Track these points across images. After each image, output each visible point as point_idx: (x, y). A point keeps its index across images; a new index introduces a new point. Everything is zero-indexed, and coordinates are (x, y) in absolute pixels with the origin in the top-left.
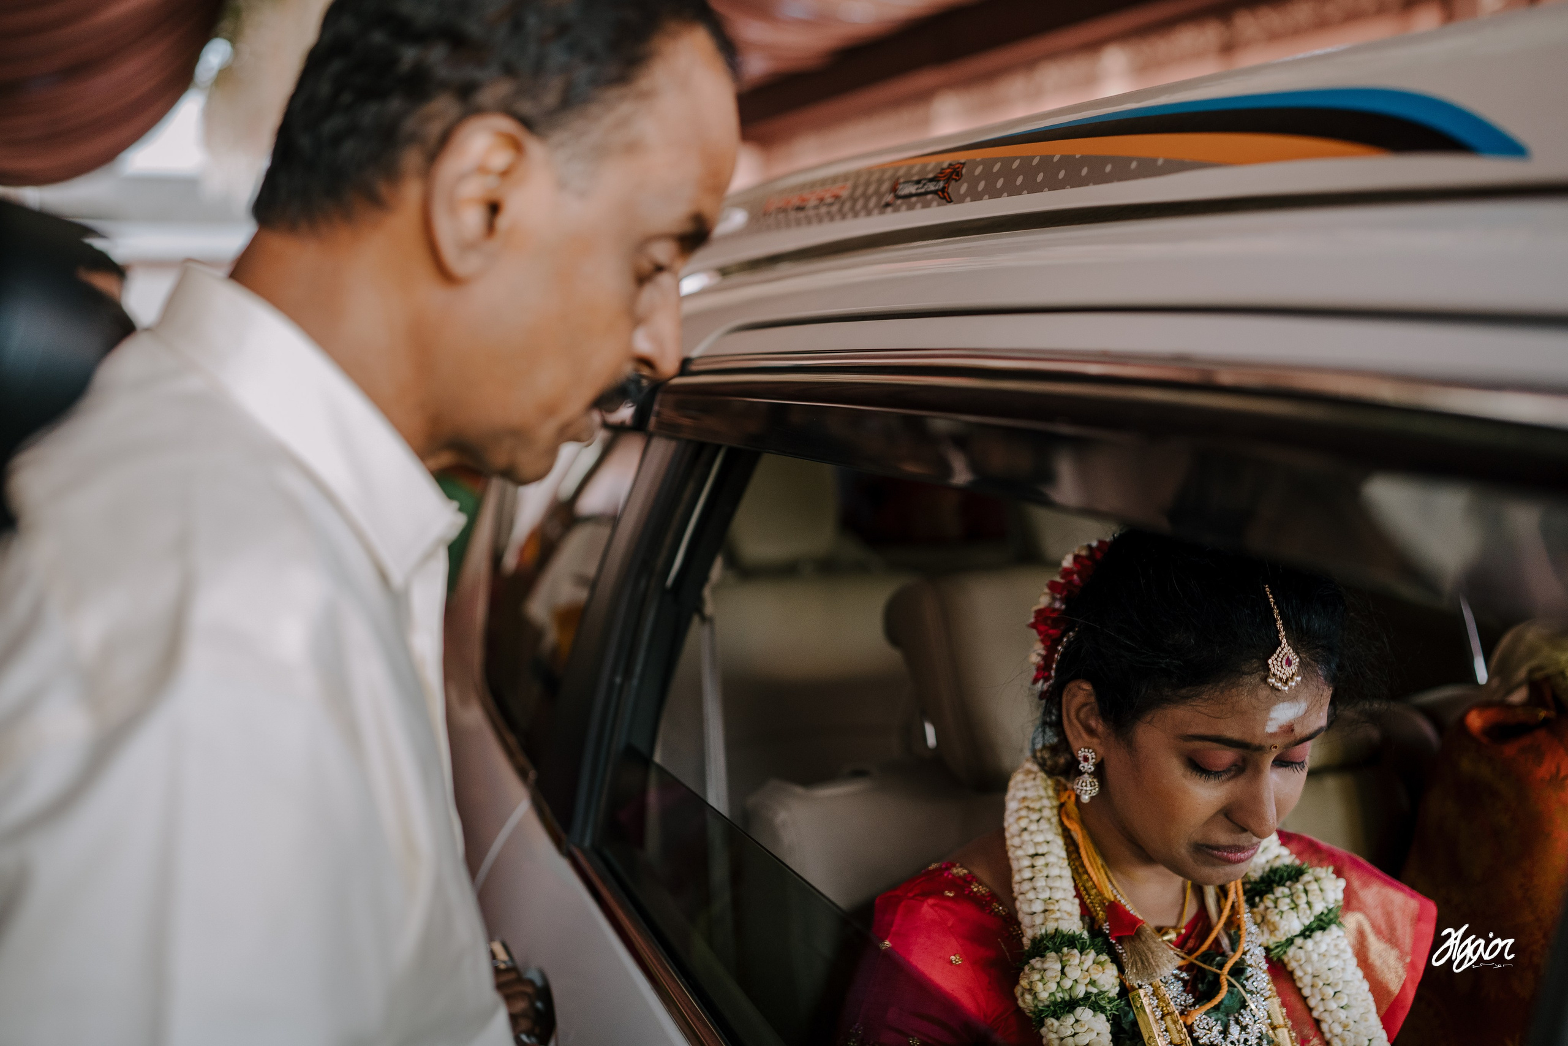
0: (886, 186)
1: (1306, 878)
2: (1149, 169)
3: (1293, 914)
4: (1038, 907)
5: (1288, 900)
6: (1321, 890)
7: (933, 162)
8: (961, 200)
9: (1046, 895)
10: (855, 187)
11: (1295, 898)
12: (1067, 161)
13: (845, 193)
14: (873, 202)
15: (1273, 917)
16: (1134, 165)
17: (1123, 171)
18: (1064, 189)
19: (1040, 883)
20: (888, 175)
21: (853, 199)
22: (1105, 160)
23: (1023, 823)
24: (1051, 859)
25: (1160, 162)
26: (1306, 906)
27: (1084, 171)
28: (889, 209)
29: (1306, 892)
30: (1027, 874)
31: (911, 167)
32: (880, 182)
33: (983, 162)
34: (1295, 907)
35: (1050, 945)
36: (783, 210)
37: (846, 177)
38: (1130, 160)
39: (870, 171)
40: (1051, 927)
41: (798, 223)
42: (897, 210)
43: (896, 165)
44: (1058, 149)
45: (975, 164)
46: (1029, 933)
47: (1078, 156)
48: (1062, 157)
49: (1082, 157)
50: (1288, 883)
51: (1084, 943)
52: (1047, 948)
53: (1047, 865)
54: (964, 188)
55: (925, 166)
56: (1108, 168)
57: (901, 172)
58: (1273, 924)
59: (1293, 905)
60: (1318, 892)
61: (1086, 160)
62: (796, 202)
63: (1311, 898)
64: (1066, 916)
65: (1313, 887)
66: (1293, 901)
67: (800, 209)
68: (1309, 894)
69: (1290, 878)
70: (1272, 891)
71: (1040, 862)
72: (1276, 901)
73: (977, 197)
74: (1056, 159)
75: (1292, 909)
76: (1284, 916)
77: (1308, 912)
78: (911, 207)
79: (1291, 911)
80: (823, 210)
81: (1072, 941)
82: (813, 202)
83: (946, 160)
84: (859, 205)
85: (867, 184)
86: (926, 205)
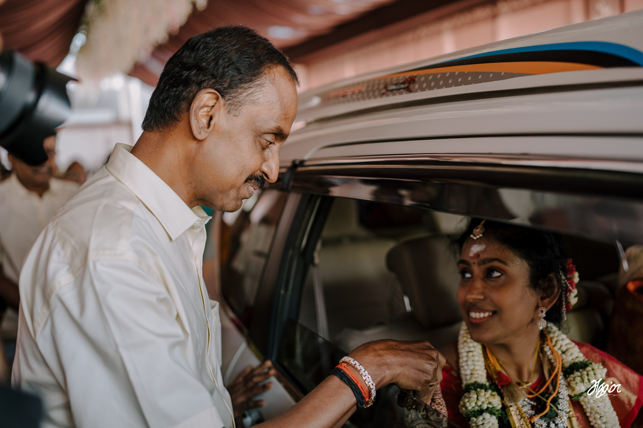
0: (382, 86)
1: (589, 368)
2: (498, 77)
3: (582, 384)
4: (468, 372)
5: (579, 378)
6: (595, 374)
7: (402, 76)
8: (416, 91)
9: (472, 367)
10: (368, 87)
11: (583, 377)
12: (461, 74)
13: (364, 89)
14: (377, 93)
15: (573, 384)
16: (491, 75)
17: (486, 78)
18: (461, 86)
19: (470, 363)
20: (382, 81)
21: (368, 92)
22: (479, 73)
23: (465, 339)
24: (475, 353)
25: (503, 74)
26: (587, 381)
27: (470, 78)
28: (384, 96)
29: (588, 375)
30: (465, 359)
31: (392, 78)
32: (379, 85)
33: (424, 75)
34: (583, 381)
35: (473, 388)
36: (337, 97)
37: (363, 83)
38: (490, 73)
39: (374, 80)
40: (473, 380)
41: (344, 102)
42: (388, 96)
43: (385, 78)
44: (457, 69)
45: (421, 76)
46: (465, 383)
47: (466, 72)
48: (459, 73)
49: (468, 72)
50: (581, 370)
51: (486, 387)
52: (471, 389)
53: (473, 356)
54: (417, 86)
55: (398, 78)
56: (480, 77)
57: (388, 80)
58: (573, 387)
59: (582, 380)
60: (593, 375)
61: (469, 74)
62: (341, 93)
63: (590, 378)
64: (480, 376)
65: (591, 373)
66: (582, 378)
67: (344, 96)
68: (589, 376)
69: (581, 368)
70: (573, 373)
71: (470, 354)
72: (574, 378)
73: (423, 90)
74: (457, 73)
75: (581, 382)
76: (578, 384)
77: (588, 383)
78: (394, 95)
79: (581, 383)
80: (355, 97)
81: (482, 386)
82: (349, 93)
83: (408, 75)
84: (371, 94)
85: (373, 86)
86: (401, 94)
